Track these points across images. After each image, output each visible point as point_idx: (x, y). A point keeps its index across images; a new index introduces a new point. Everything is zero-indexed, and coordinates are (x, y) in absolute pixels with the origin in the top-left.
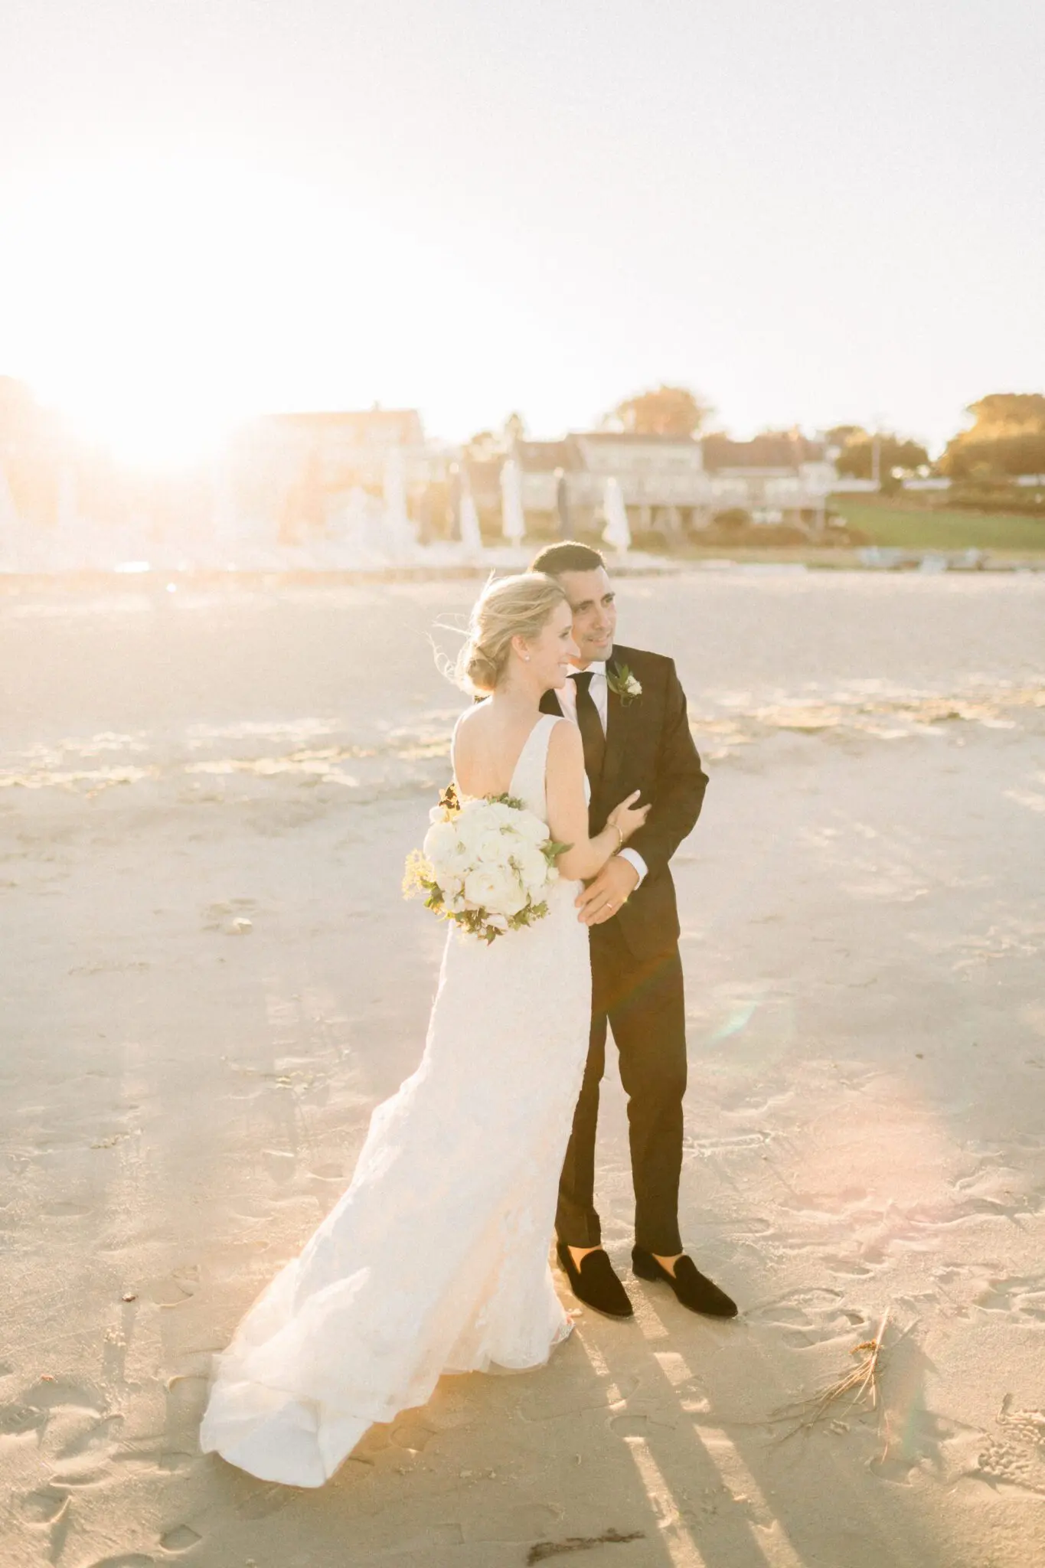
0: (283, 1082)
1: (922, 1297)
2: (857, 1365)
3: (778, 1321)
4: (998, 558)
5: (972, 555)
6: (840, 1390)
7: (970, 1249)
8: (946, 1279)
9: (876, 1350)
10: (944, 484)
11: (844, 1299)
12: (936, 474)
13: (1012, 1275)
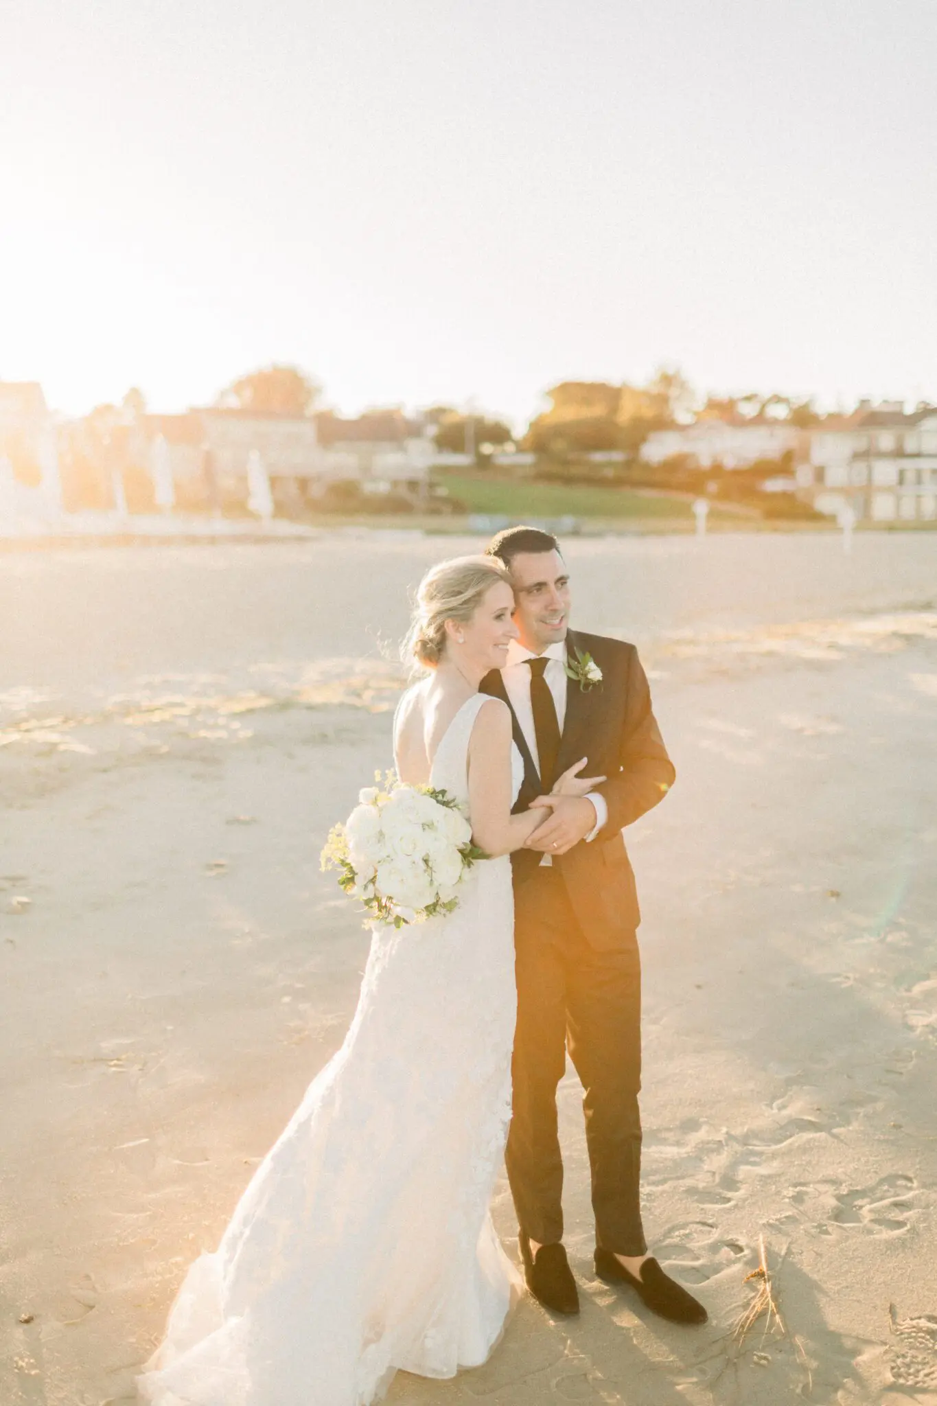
0: (115, 1066)
1: (785, 1220)
2: (753, 1294)
3: (670, 1259)
4: (590, 525)
6: (749, 1321)
7: (807, 1168)
8: (798, 1199)
9: (766, 1277)
10: (529, 458)
11: (718, 1229)
12: (520, 449)
13: (851, 1188)
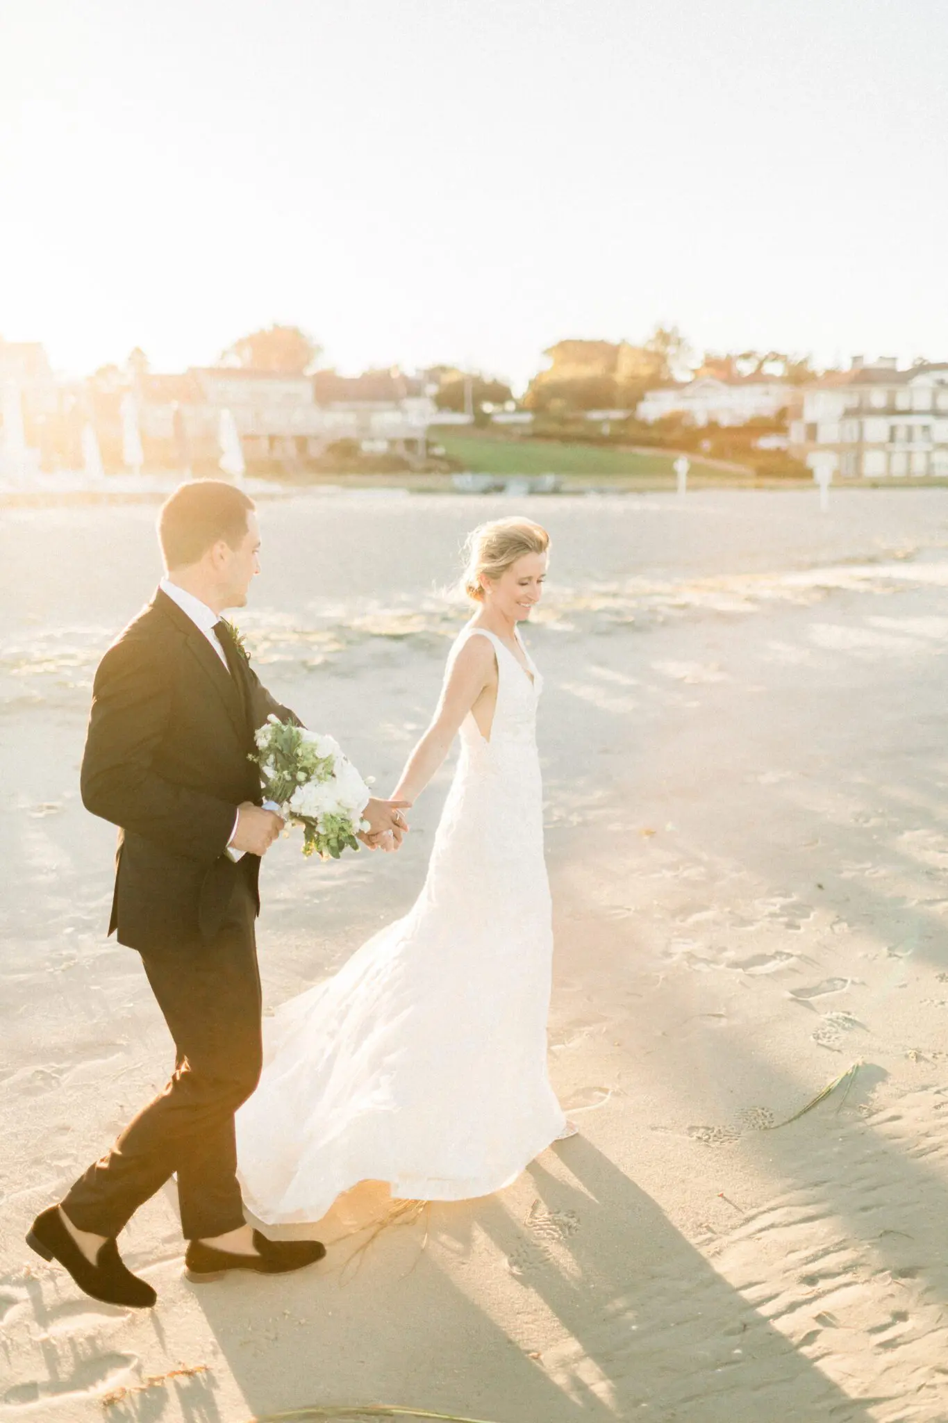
4: (569, 483)
5: (549, 480)
10: (527, 418)
12: (520, 409)
